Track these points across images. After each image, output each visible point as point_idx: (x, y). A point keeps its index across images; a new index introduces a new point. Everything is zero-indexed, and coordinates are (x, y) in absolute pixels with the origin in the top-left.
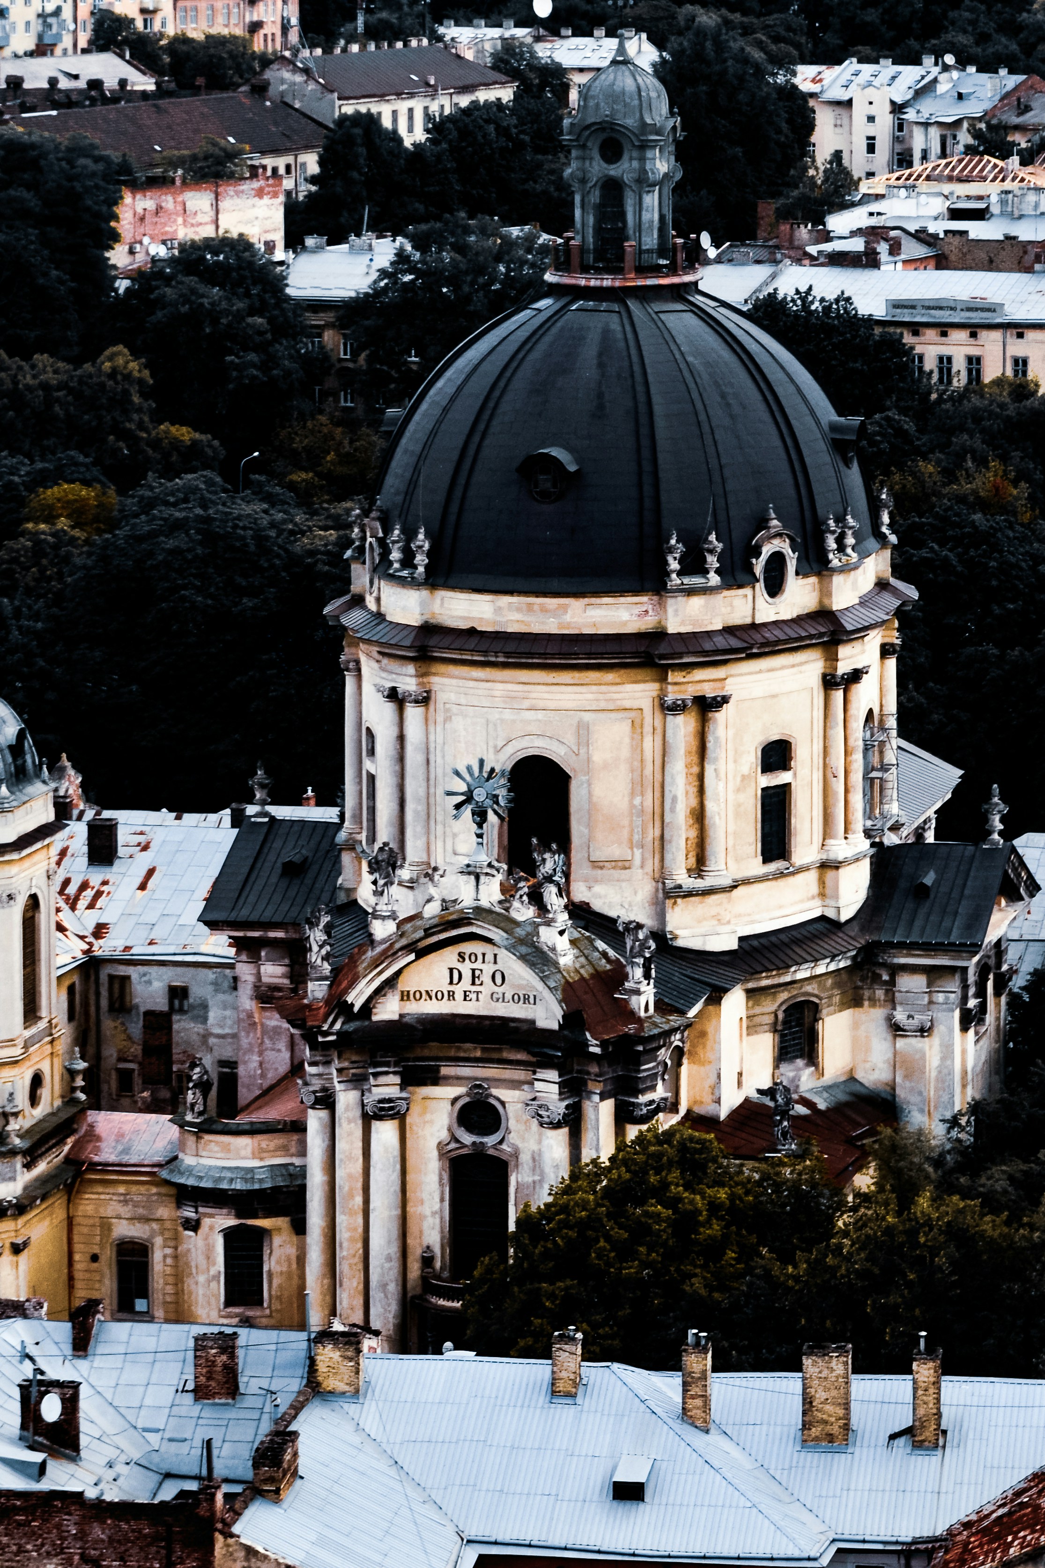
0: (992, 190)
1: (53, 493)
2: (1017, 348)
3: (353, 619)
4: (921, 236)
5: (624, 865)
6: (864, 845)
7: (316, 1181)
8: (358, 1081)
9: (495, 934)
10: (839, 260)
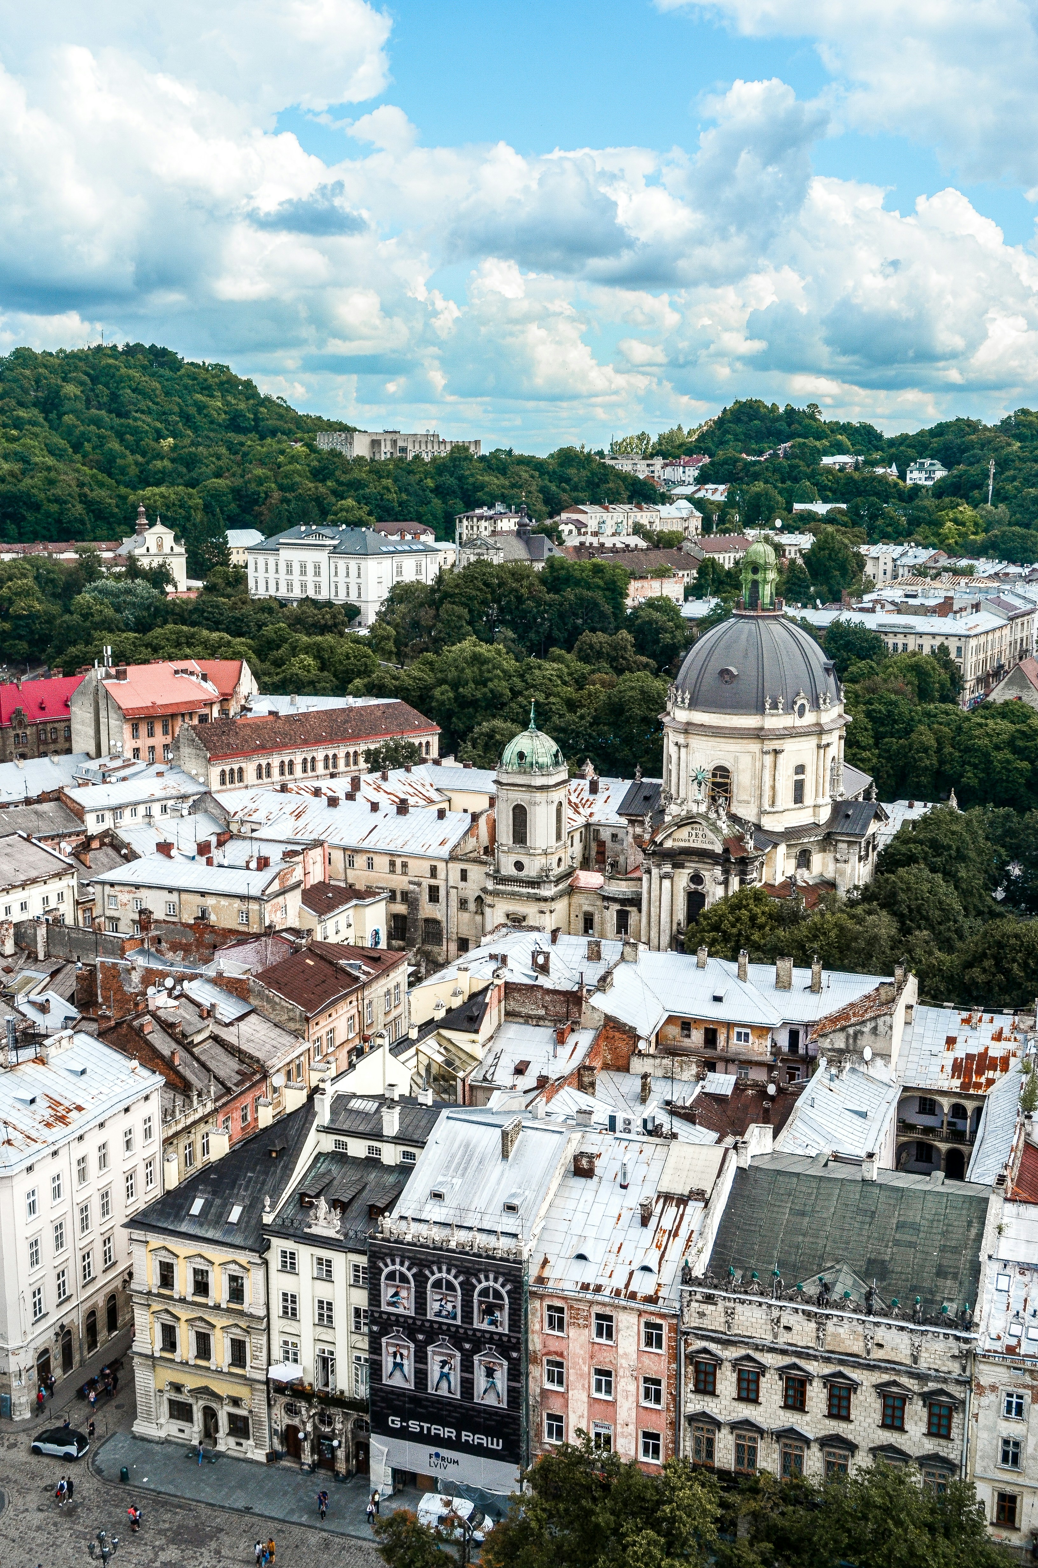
0: (919, 589)
1: (597, 676)
2: (920, 641)
3: (666, 720)
4: (893, 603)
5: (748, 802)
6: (830, 800)
7: (645, 896)
8: (659, 866)
9: (704, 823)
10: (862, 610)
